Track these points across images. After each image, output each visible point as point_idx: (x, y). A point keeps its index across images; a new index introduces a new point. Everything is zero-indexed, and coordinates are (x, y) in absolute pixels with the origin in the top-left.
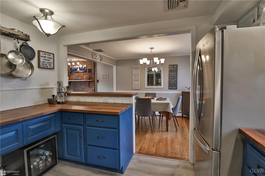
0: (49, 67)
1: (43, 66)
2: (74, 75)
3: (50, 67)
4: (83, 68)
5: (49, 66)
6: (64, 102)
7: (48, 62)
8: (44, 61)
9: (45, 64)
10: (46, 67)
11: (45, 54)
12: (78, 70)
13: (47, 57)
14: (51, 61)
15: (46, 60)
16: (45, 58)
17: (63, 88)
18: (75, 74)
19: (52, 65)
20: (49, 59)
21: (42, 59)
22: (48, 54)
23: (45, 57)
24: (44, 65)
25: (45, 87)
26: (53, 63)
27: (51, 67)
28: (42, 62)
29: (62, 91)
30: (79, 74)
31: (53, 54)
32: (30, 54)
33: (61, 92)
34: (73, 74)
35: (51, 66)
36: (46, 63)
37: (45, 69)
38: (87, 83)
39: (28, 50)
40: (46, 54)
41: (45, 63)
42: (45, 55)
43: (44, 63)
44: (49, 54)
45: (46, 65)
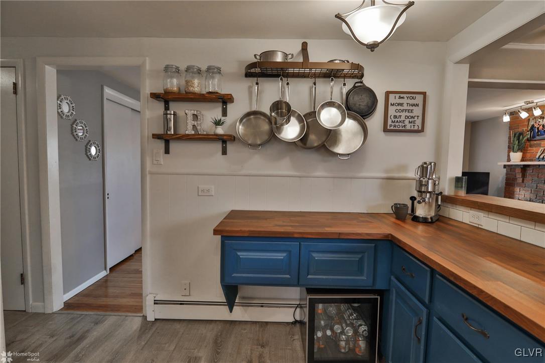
0: (408, 127)
1: (395, 126)
2: (539, 145)
3: (412, 127)
5: (410, 124)
6: (430, 220)
7: (408, 114)
8: (398, 114)
9: (400, 122)
10: (401, 128)
11: (400, 98)
13: (405, 105)
14: (418, 111)
15: (403, 111)
16: (399, 108)
17: (430, 181)
18: (544, 143)
19: (419, 122)
20: (411, 108)
21: (392, 111)
22: (410, 95)
23: (401, 104)
24: (397, 124)
25: (396, 175)
26: (420, 118)
27: (416, 128)
28: (392, 117)
29: (428, 188)
31: (424, 94)
32: (365, 103)
33: (424, 192)
35: (414, 126)
36: (403, 118)
37: (398, 134)
39: (361, 96)
40: (403, 98)
41: (399, 120)
42: (401, 101)
43: (396, 120)
44: (412, 95)
45: (400, 124)
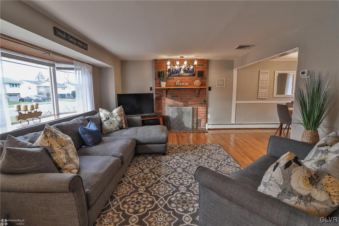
2: (173, 79)
4: (190, 70)
12: (182, 72)
18: (175, 78)
30: (182, 78)
34: (172, 77)
38: (197, 92)
